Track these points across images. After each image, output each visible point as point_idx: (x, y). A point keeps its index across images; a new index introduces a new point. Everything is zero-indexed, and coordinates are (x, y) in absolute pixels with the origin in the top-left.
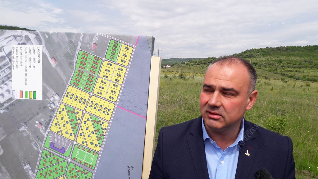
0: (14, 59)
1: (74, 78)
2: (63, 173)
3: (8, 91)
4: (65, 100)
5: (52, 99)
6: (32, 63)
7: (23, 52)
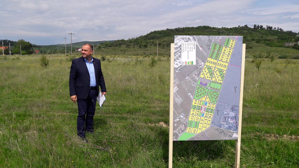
0: (182, 48)
1: (210, 54)
2: (206, 94)
3: (180, 62)
4: (206, 64)
5: (200, 64)
6: (191, 50)
7: (187, 45)
